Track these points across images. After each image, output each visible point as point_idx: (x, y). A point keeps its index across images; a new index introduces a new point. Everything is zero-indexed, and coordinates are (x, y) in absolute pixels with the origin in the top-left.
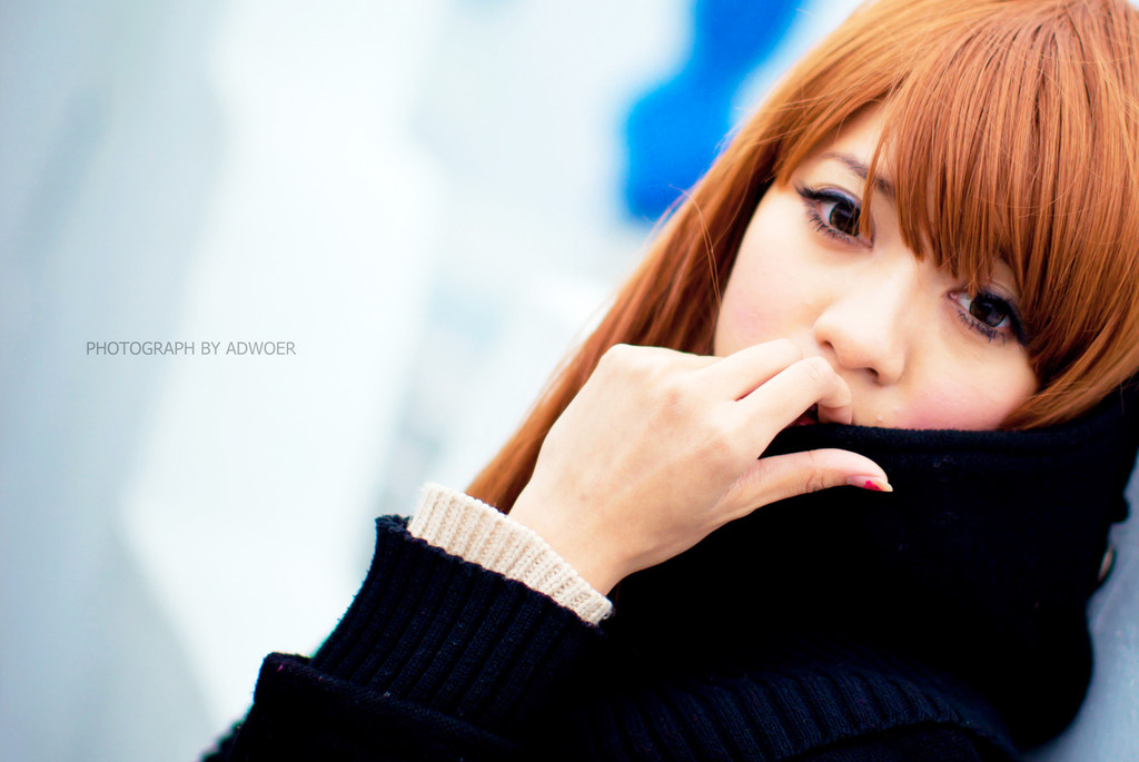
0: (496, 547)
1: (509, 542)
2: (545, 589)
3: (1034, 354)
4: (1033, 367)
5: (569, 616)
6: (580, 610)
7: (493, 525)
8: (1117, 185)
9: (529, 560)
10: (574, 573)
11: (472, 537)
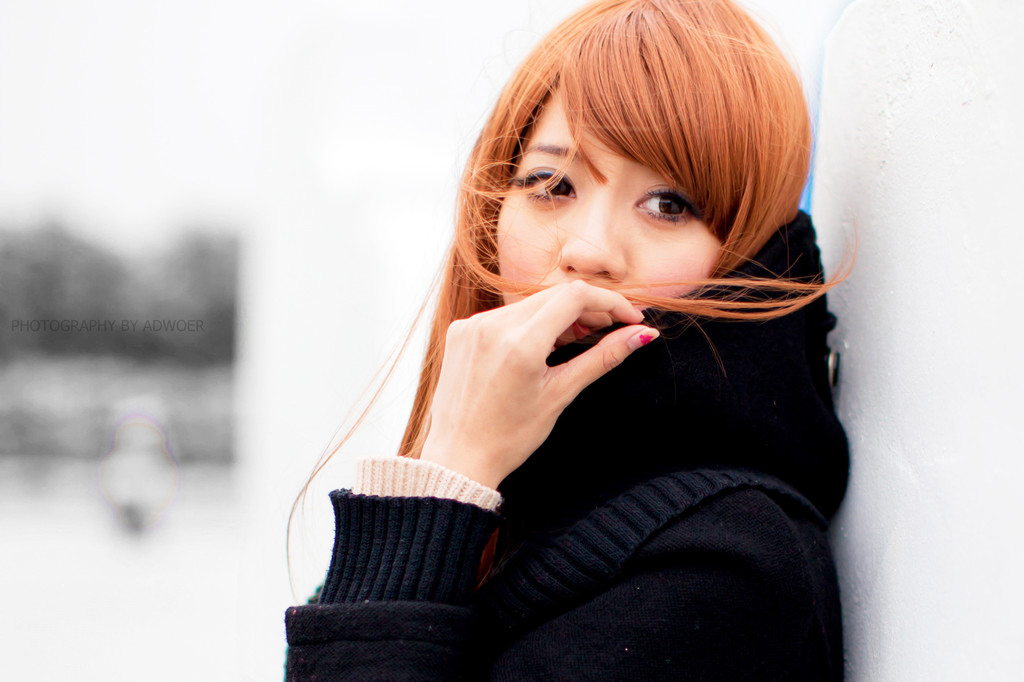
0: (410, 482)
1: (417, 475)
2: (450, 496)
3: (708, 223)
4: (712, 232)
5: (473, 509)
6: (478, 502)
7: (403, 467)
8: (716, 85)
9: (434, 482)
10: (466, 479)
11: (394, 482)
